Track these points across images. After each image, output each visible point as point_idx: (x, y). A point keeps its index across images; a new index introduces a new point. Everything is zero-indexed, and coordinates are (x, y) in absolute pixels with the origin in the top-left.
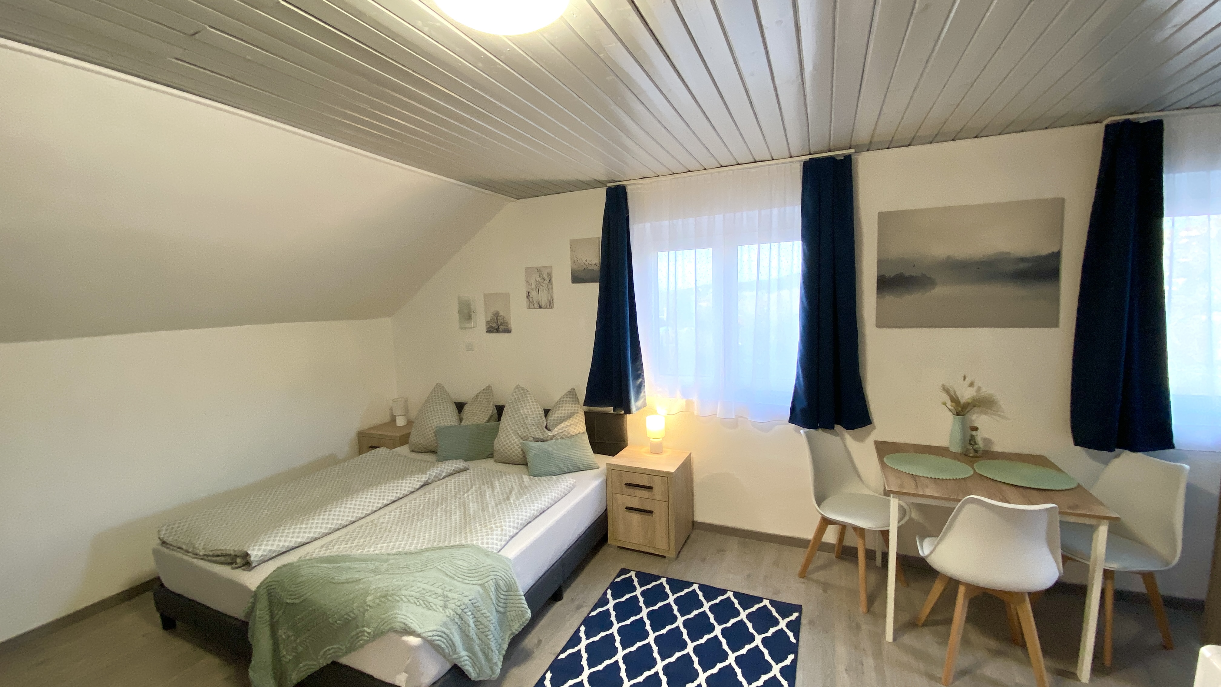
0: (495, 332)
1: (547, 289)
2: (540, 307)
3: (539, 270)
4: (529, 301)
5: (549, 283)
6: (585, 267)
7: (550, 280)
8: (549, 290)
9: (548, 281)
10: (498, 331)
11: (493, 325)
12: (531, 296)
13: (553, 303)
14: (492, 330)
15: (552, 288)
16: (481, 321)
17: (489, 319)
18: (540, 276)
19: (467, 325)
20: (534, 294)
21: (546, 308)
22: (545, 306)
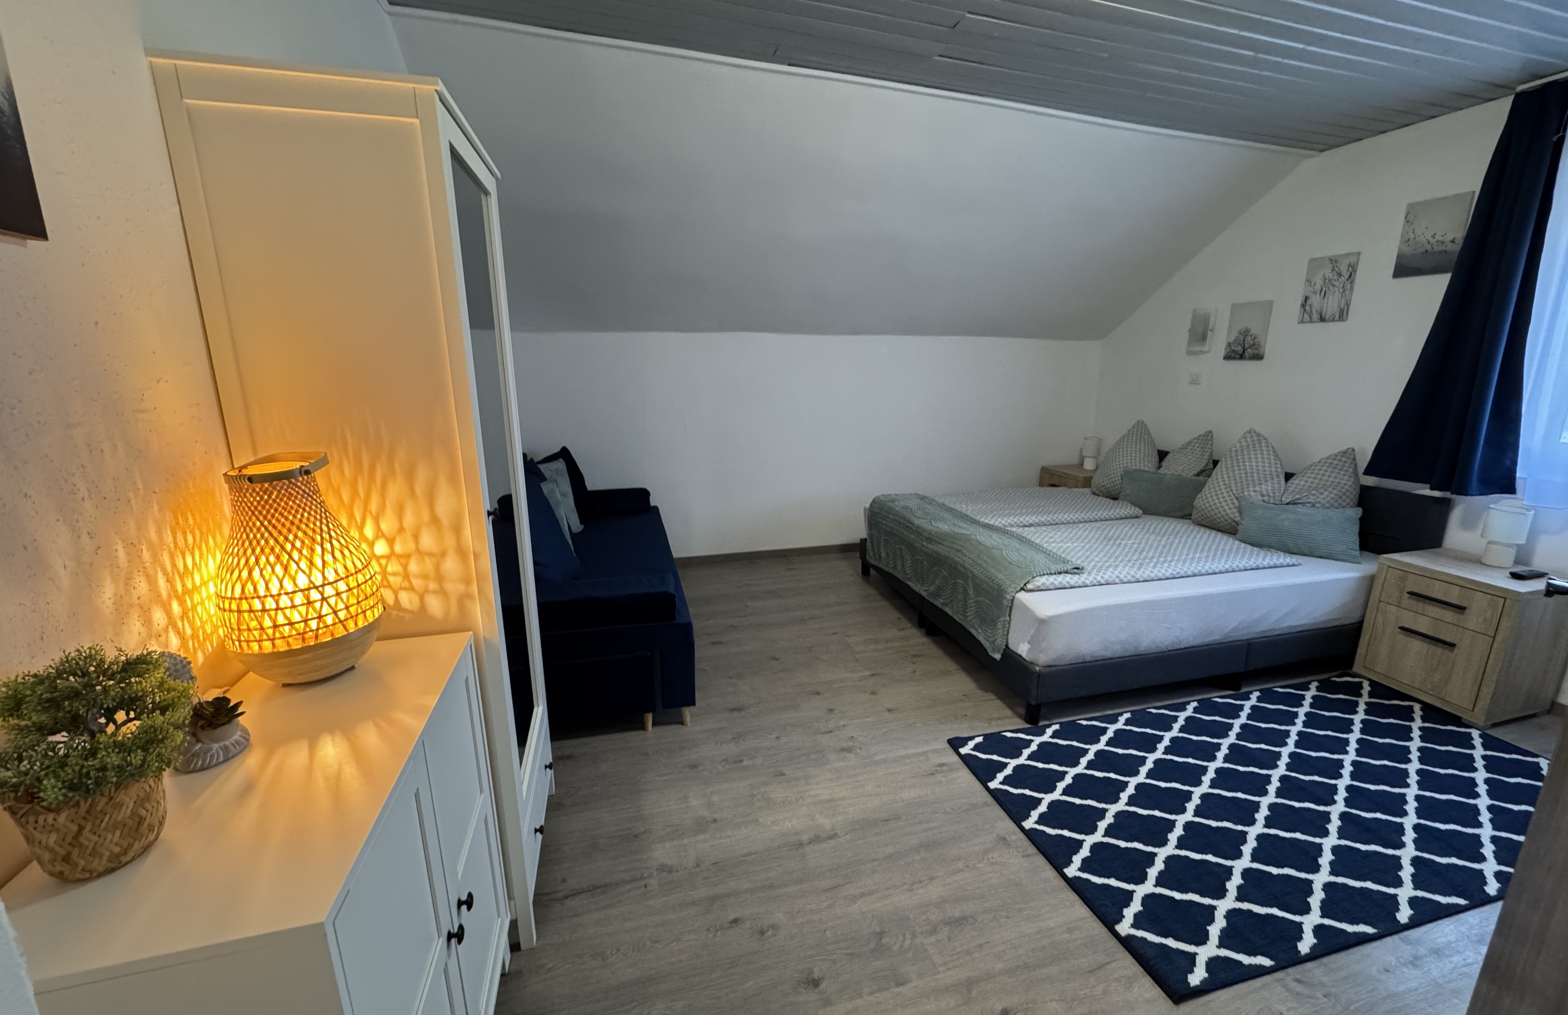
0: (1237, 359)
1: (1341, 290)
2: (1322, 319)
3: (1333, 261)
4: (1305, 310)
5: (1348, 280)
6: (1429, 247)
7: (1350, 276)
8: (1344, 291)
9: (1347, 277)
10: (1242, 357)
11: (1236, 349)
12: (1309, 302)
13: (1347, 313)
14: (1233, 356)
15: (1352, 288)
16: (1219, 342)
17: (1232, 340)
18: (1333, 270)
19: (1198, 349)
20: (1315, 300)
21: (1333, 320)
22: (1332, 318)
